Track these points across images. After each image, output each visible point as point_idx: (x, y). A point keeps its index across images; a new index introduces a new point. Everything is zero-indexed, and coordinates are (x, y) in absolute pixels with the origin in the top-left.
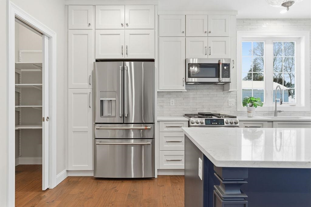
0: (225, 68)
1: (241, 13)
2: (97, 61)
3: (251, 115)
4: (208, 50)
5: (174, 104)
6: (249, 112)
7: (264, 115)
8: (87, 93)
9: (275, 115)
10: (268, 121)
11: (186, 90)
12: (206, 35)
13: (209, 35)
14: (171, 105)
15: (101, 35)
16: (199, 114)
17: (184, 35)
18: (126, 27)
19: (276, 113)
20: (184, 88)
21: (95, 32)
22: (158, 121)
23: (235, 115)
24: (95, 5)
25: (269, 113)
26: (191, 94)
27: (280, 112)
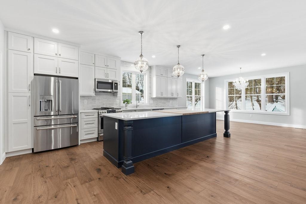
0: (116, 85)
1: (123, 59)
2: (35, 74)
3: (127, 107)
4: (107, 75)
5: (86, 103)
6: (126, 106)
7: (132, 107)
8: (27, 96)
9: (137, 107)
10: (134, 110)
11: (95, 96)
12: (106, 67)
13: (108, 67)
14: (85, 103)
15: (39, 58)
16: (102, 108)
17: (94, 65)
18: (59, 56)
19: (137, 106)
20: (94, 94)
21: (34, 55)
22: (81, 113)
23: (120, 108)
24: (34, 37)
25: (134, 107)
26: (97, 97)
27: (138, 106)
